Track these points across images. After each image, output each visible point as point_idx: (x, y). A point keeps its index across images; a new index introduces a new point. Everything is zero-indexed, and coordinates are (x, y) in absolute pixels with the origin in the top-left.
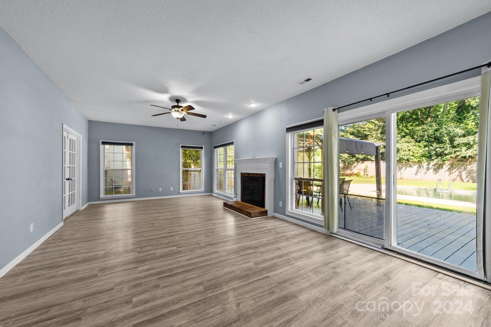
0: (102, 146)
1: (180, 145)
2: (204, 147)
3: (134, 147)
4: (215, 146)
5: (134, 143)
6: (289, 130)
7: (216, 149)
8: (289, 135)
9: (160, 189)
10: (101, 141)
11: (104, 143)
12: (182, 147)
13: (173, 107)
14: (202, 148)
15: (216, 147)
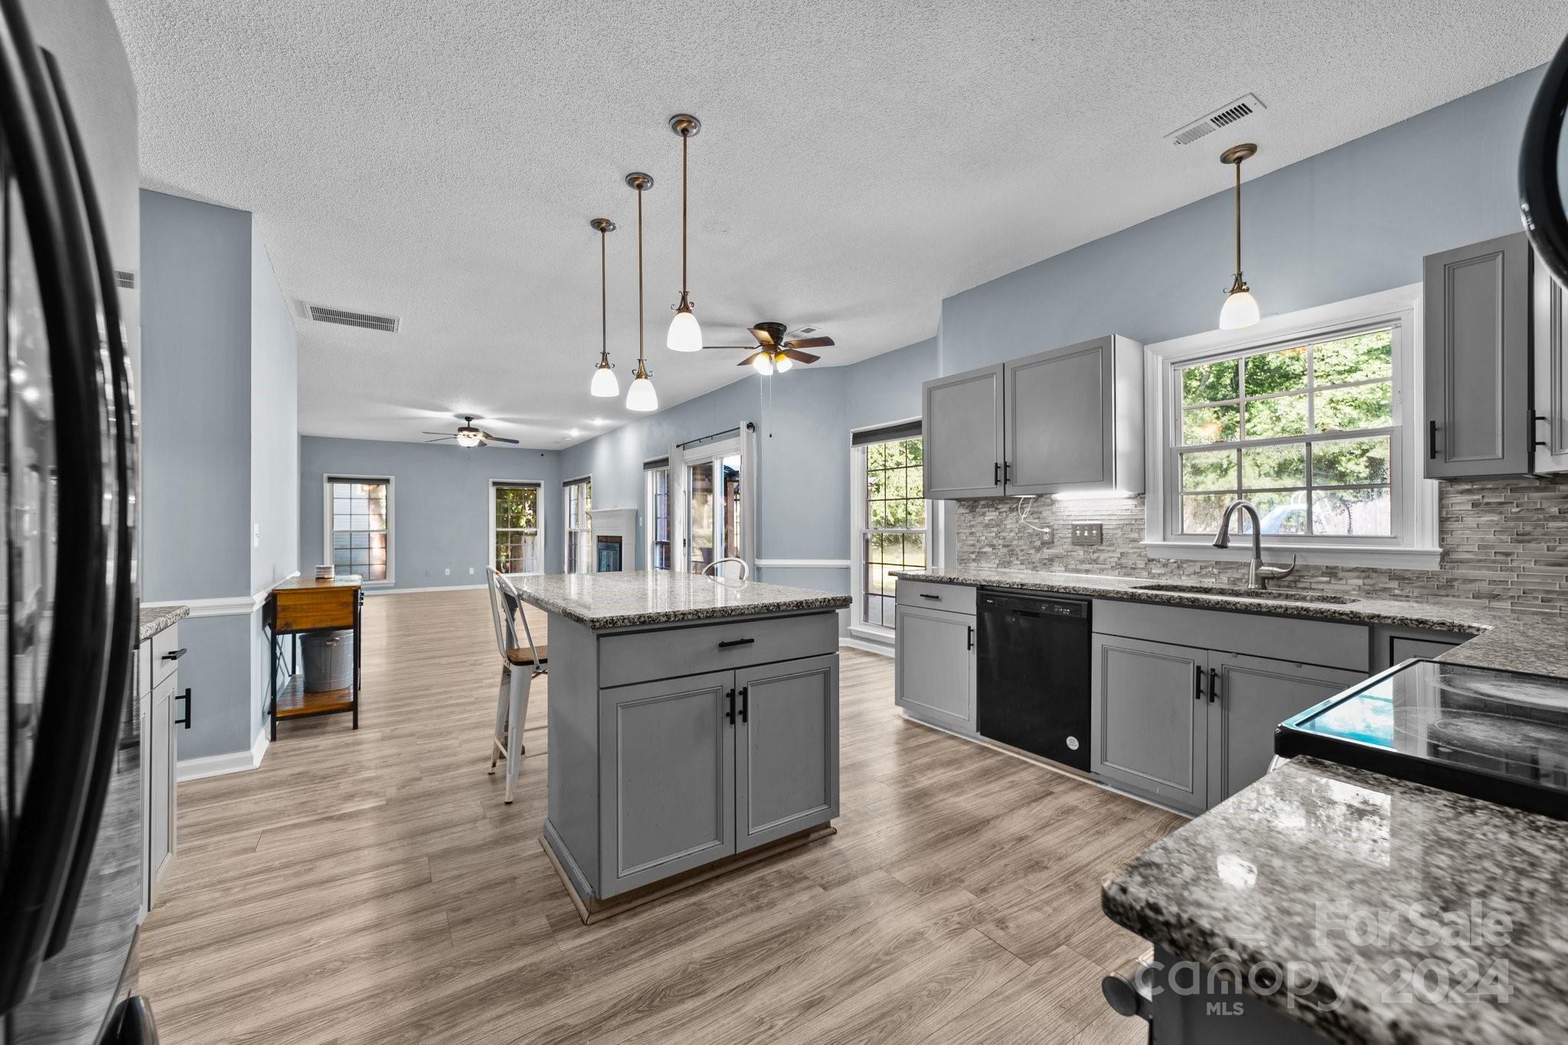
0: (327, 486)
1: (491, 481)
2: (542, 483)
3: (392, 486)
4: (566, 480)
5: (392, 478)
6: (648, 465)
7: (567, 489)
8: (649, 473)
9: (448, 572)
10: (325, 475)
11: (331, 480)
12: (495, 484)
13: (461, 429)
14: (539, 485)
15: (566, 484)
